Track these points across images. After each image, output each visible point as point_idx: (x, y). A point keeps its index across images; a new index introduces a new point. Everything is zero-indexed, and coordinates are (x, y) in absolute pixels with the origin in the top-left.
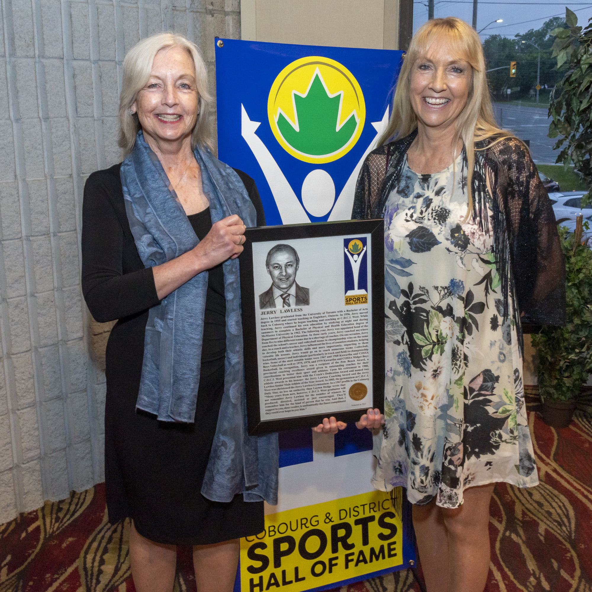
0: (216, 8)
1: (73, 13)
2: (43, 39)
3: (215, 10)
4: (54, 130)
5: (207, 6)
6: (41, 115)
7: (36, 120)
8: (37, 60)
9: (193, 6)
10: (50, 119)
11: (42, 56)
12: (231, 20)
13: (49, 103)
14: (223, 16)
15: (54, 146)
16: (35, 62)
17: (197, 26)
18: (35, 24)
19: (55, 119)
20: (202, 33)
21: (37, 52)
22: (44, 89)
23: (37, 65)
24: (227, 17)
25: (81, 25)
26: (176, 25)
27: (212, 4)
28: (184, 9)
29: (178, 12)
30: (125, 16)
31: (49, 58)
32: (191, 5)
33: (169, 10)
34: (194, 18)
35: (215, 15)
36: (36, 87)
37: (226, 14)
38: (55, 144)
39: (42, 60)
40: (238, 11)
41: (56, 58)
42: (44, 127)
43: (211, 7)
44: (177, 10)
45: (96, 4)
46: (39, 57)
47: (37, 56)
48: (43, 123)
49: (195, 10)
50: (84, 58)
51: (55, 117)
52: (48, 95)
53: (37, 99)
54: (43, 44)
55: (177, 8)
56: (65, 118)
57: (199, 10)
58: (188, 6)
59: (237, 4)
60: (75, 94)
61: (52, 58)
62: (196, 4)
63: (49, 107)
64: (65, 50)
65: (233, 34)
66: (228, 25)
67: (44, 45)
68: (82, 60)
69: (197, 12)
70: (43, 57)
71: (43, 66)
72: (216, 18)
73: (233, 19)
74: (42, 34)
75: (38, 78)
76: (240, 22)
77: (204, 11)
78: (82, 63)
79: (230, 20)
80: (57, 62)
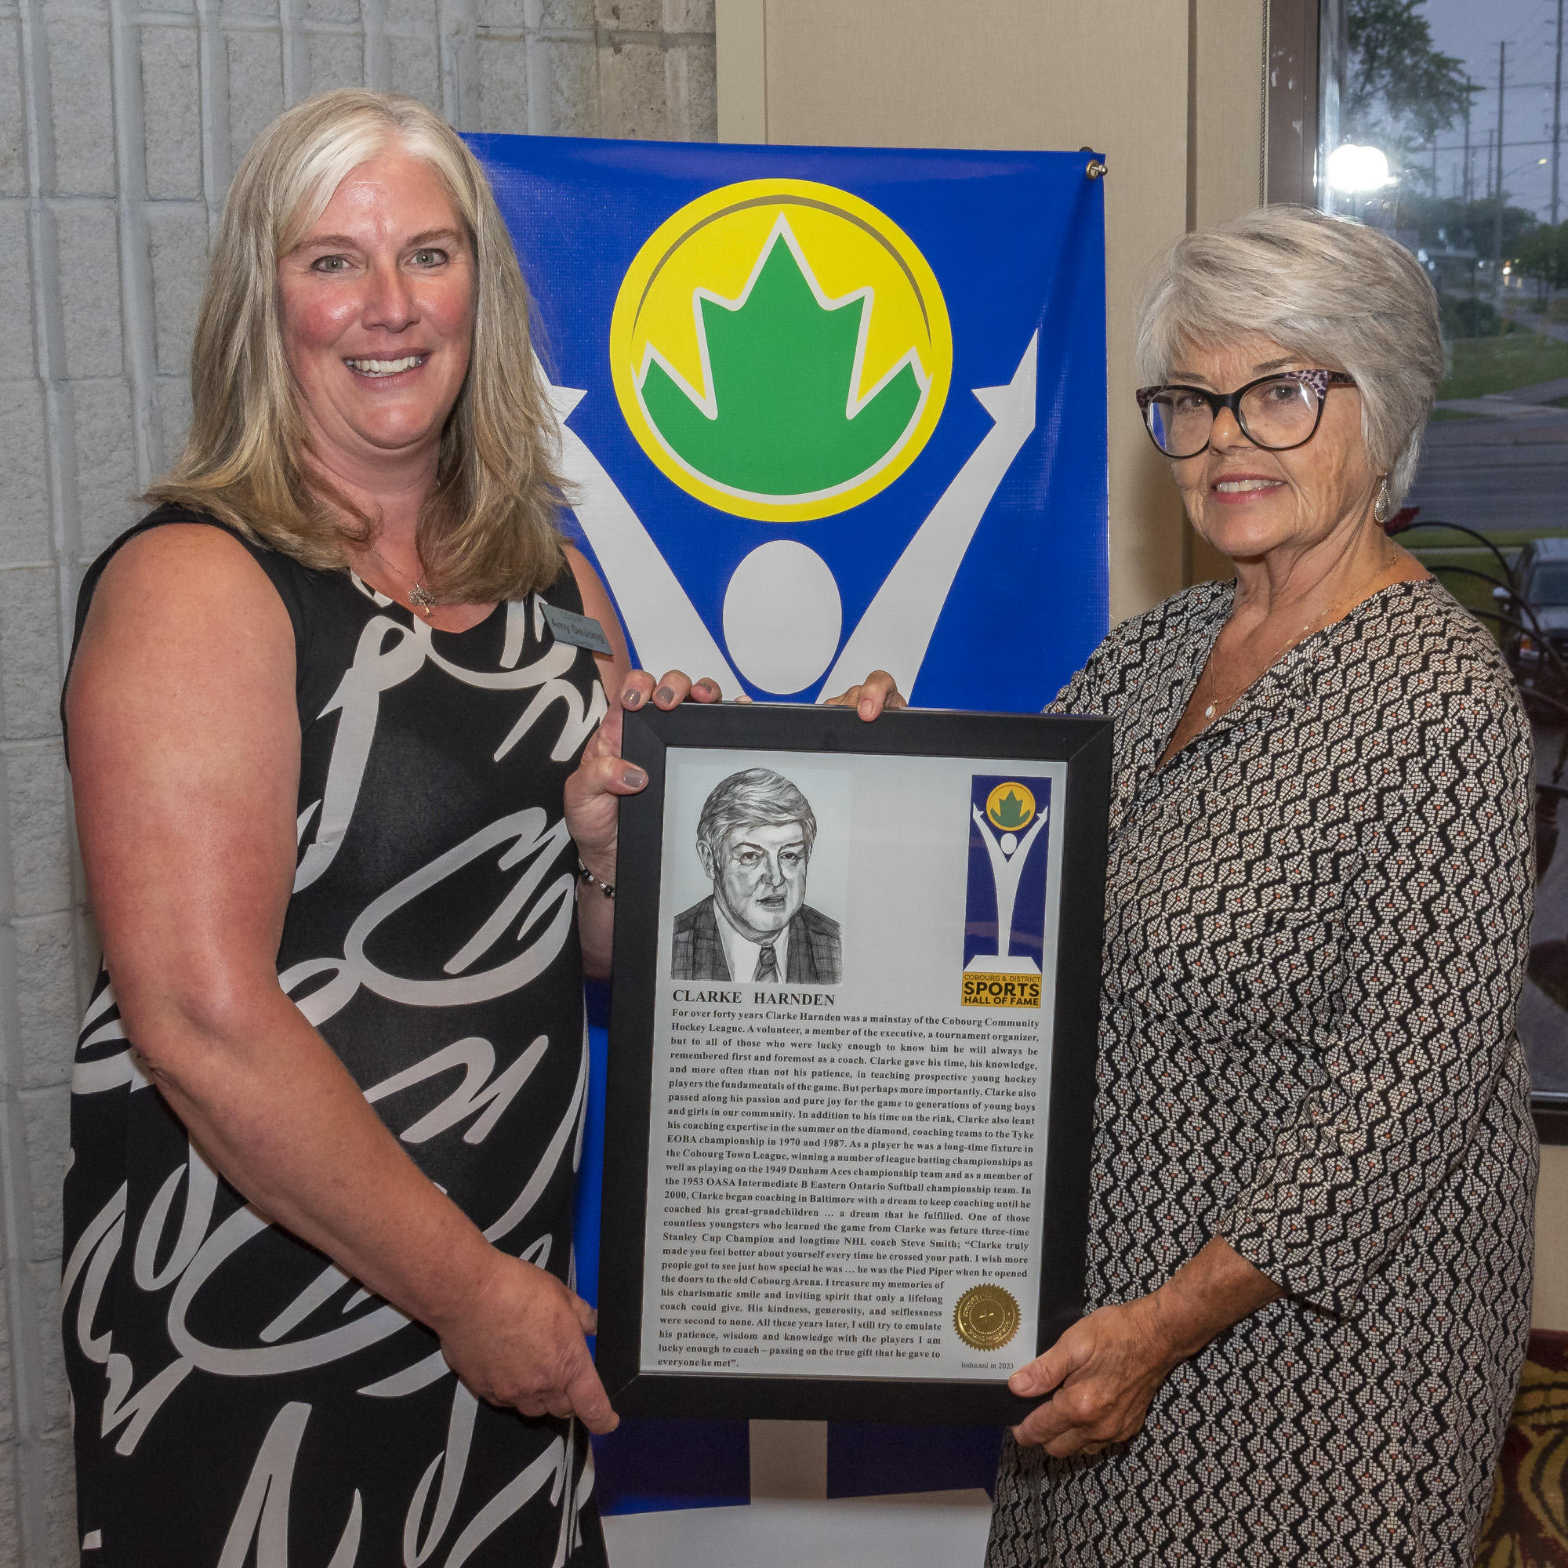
0: (631, 26)
1: (148, 58)
2: (54, 140)
3: (626, 31)
4: (81, 416)
5: (601, 21)
6: (45, 371)
7: (30, 385)
8: (36, 204)
9: (548, 20)
10: (72, 383)
11: (50, 191)
12: (684, 63)
13: (69, 334)
14: (654, 50)
15: (81, 465)
16: (27, 212)
17: (563, 84)
18: (31, 97)
19: (88, 382)
20: (580, 107)
21: (36, 181)
22: (55, 290)
23: (36, 220)
24: (671, 51)
25: (173, 95)
26: (487, 84)
27: (615, 12)
28: (519, 31)
29: (494, 44)
30: (316, 62)
31: (71, 197)
32: (543, 16)
33: (467, 39)
34: (551, 61)
35: (626, 48)
36: (31, 285)
37: (666, 42)
38: (86, 458)
39: (53, 205)
40: (708, 30)
41: (92, 196)
42: (53, 406)
43: (612, 23)
44: (494, 38)
45: (224, 29)
46: (41, 194)
47: (34, 192)
48: (52, 393)
49: (554, 34)
50: (181, 195)
51: (86, 377)
52: (67, 308)
53: (33, 321)
54: (51, 157)
55: (493, 31)
56: (119, 380)
57: (570, 34)
58: (531, 21)
59: (704, 9)
60: (153, 304)
61: (81, 196)
62: (560, 16)
63: (69, 346)
64: (124, 172)
65: (689, 106)
66: (675, 77)
67: (55, 157)
68: (175, 200)
69: (563, 40)
70: (53, 195)
71: (54, 222)
72: (629, 56)
73: (691, 58)
74: (49, 124)
75: (38, 257)
76: (714, 69)
77: (590, 35)
78: (173, 210)
79: (678, 62)
80: (96, 210)
